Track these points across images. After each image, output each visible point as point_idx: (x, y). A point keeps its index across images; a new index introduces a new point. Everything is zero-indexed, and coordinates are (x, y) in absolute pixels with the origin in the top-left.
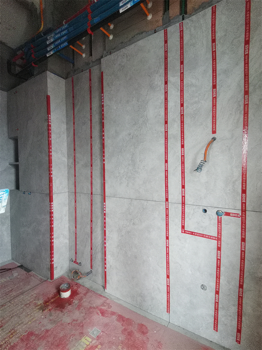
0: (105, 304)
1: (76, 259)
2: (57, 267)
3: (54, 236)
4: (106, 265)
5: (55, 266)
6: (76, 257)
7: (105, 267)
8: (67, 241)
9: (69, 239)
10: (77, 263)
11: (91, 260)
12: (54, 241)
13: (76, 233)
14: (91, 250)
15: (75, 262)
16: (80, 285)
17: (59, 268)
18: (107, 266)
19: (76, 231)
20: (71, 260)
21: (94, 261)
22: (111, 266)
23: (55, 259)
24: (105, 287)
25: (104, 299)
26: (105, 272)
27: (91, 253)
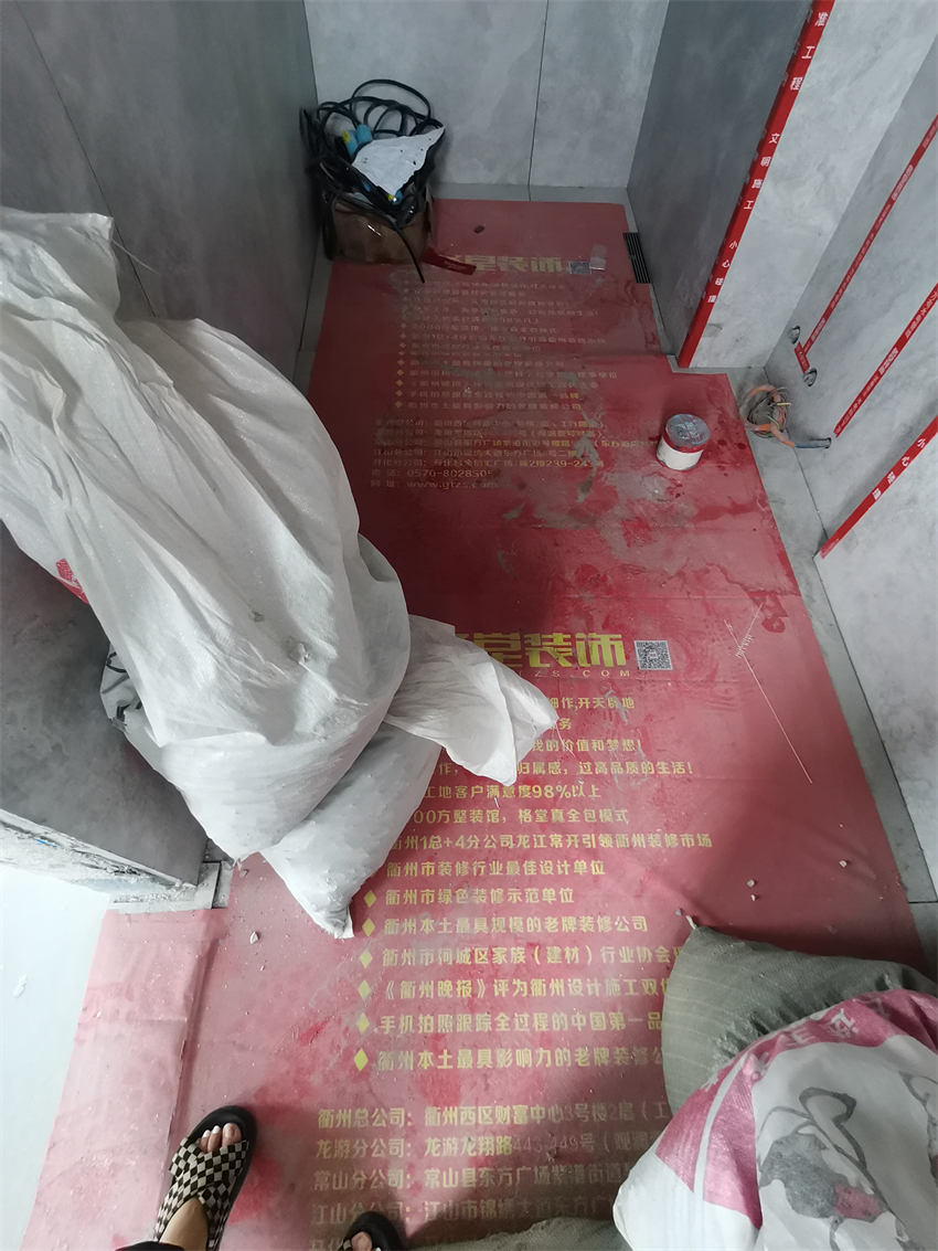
0: (769, 602)
1: (810, 342)
2: (719, 326)
3: (776, 162)
4: (897, 475)
5: (713, 318)
6: (817, 330)
7: (886, 479)
8: (828, 224)
9: (845, 218)
10: (804, 365)
11: (862, 397)
12: (766, 188)
13: (891, 202)
14: (895, 351)
15: (801, 352)
16: (752, 460)
17: (726, 335)
18: (900, 485)
19: (902, 181)
20: (793, 332)
21: (868, 409)
22: (913, 501)
23: (729, 286)
24: (827, 541)
25: (784, 582)
26: (870, 501)
27: (888, 362)
